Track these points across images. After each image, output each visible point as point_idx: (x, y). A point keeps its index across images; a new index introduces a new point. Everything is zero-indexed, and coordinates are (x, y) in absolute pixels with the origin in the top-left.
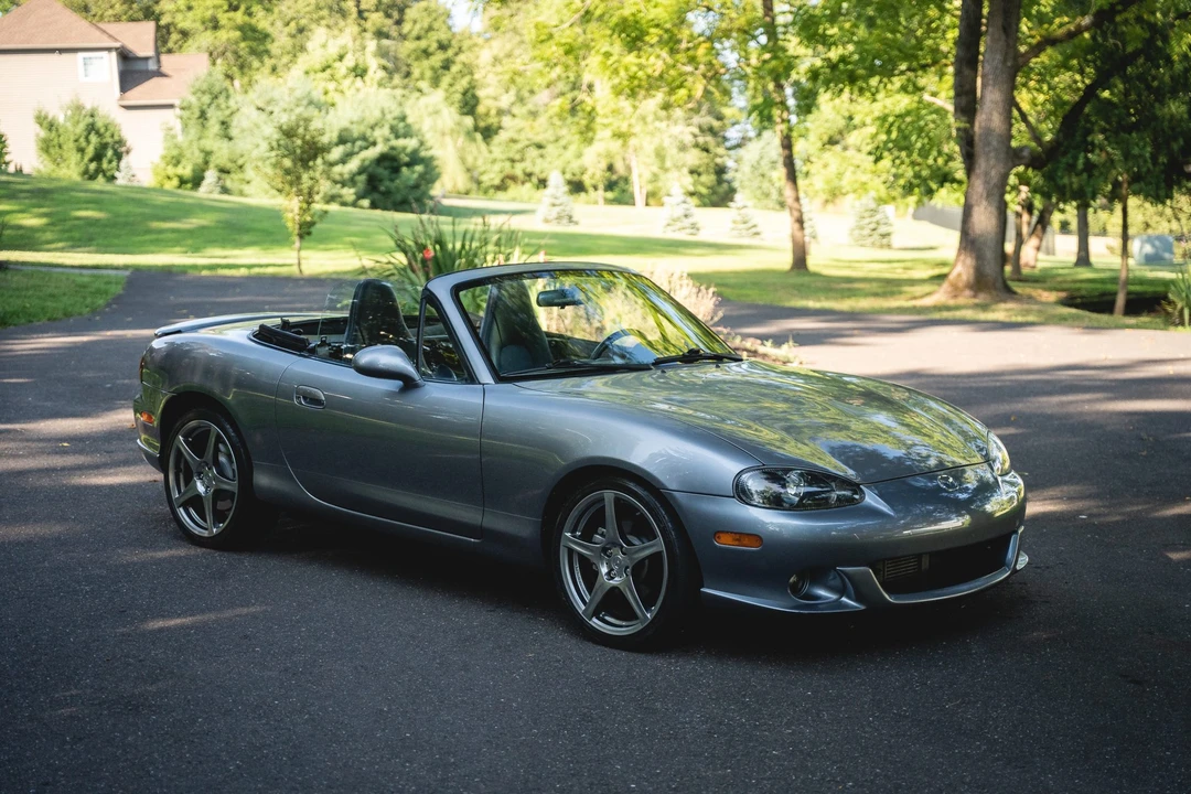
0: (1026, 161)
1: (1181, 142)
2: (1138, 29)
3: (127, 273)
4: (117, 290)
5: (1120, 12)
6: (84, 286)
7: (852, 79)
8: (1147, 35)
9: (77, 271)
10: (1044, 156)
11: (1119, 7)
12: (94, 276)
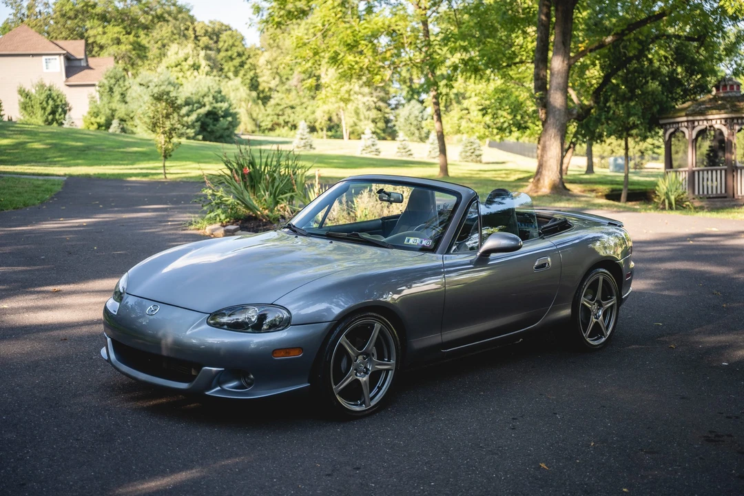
0: (574, 117)
1: (658, 107)
2: (636, 44)
3: (65, 178)
4: (59, 189)
5: (627, 35)
6: (38, 187)
7: (476, 70)
8: (640, 47)
9: (35, 177)
10: (584, 114)
11: (627, 32)
12: (45, 180)
